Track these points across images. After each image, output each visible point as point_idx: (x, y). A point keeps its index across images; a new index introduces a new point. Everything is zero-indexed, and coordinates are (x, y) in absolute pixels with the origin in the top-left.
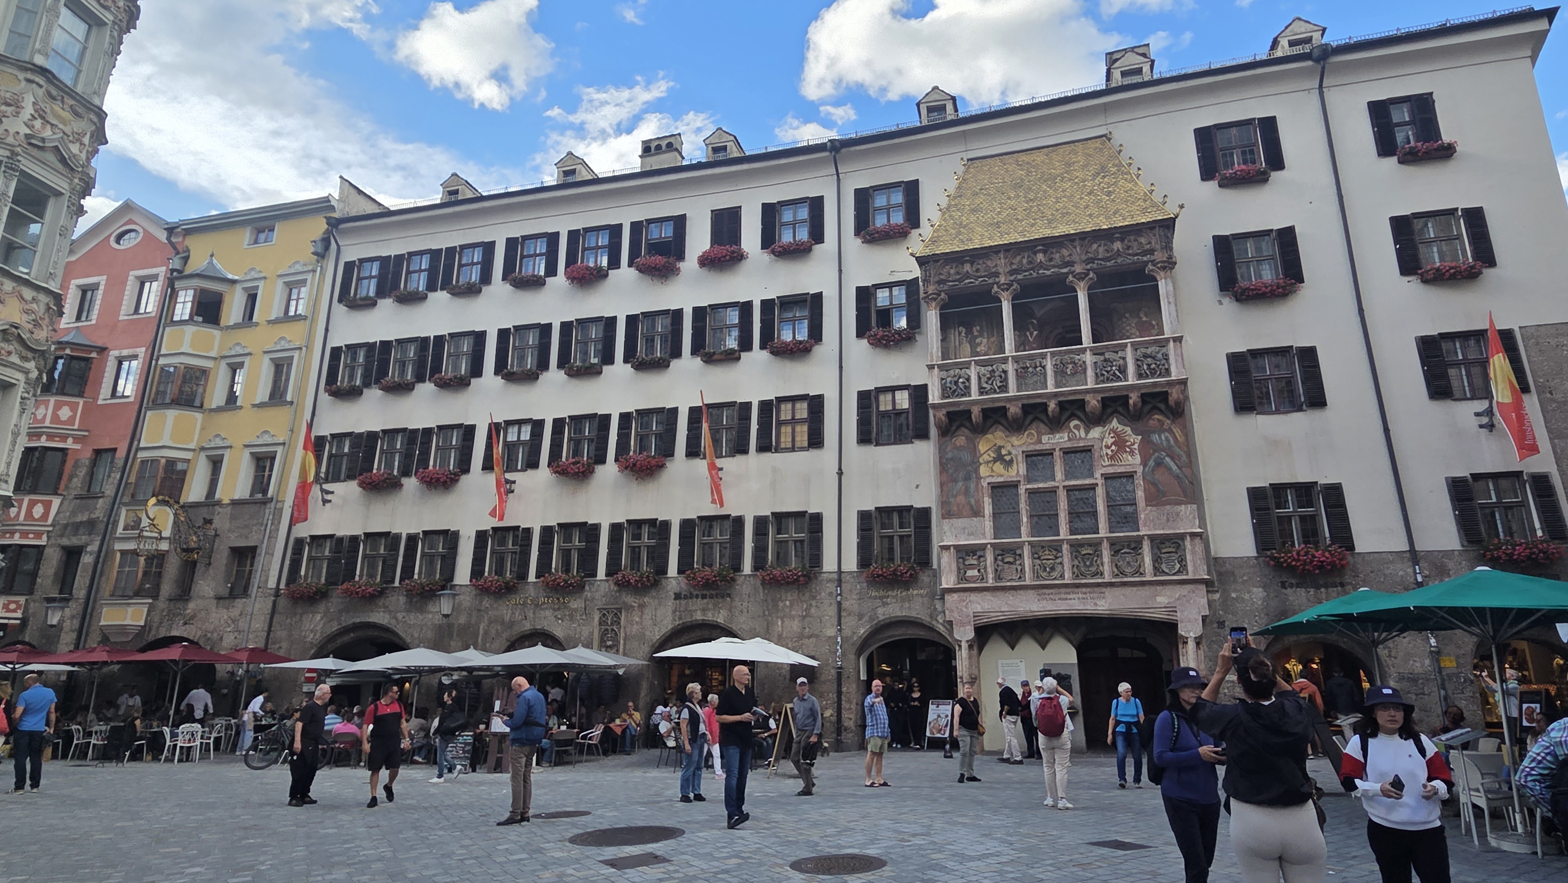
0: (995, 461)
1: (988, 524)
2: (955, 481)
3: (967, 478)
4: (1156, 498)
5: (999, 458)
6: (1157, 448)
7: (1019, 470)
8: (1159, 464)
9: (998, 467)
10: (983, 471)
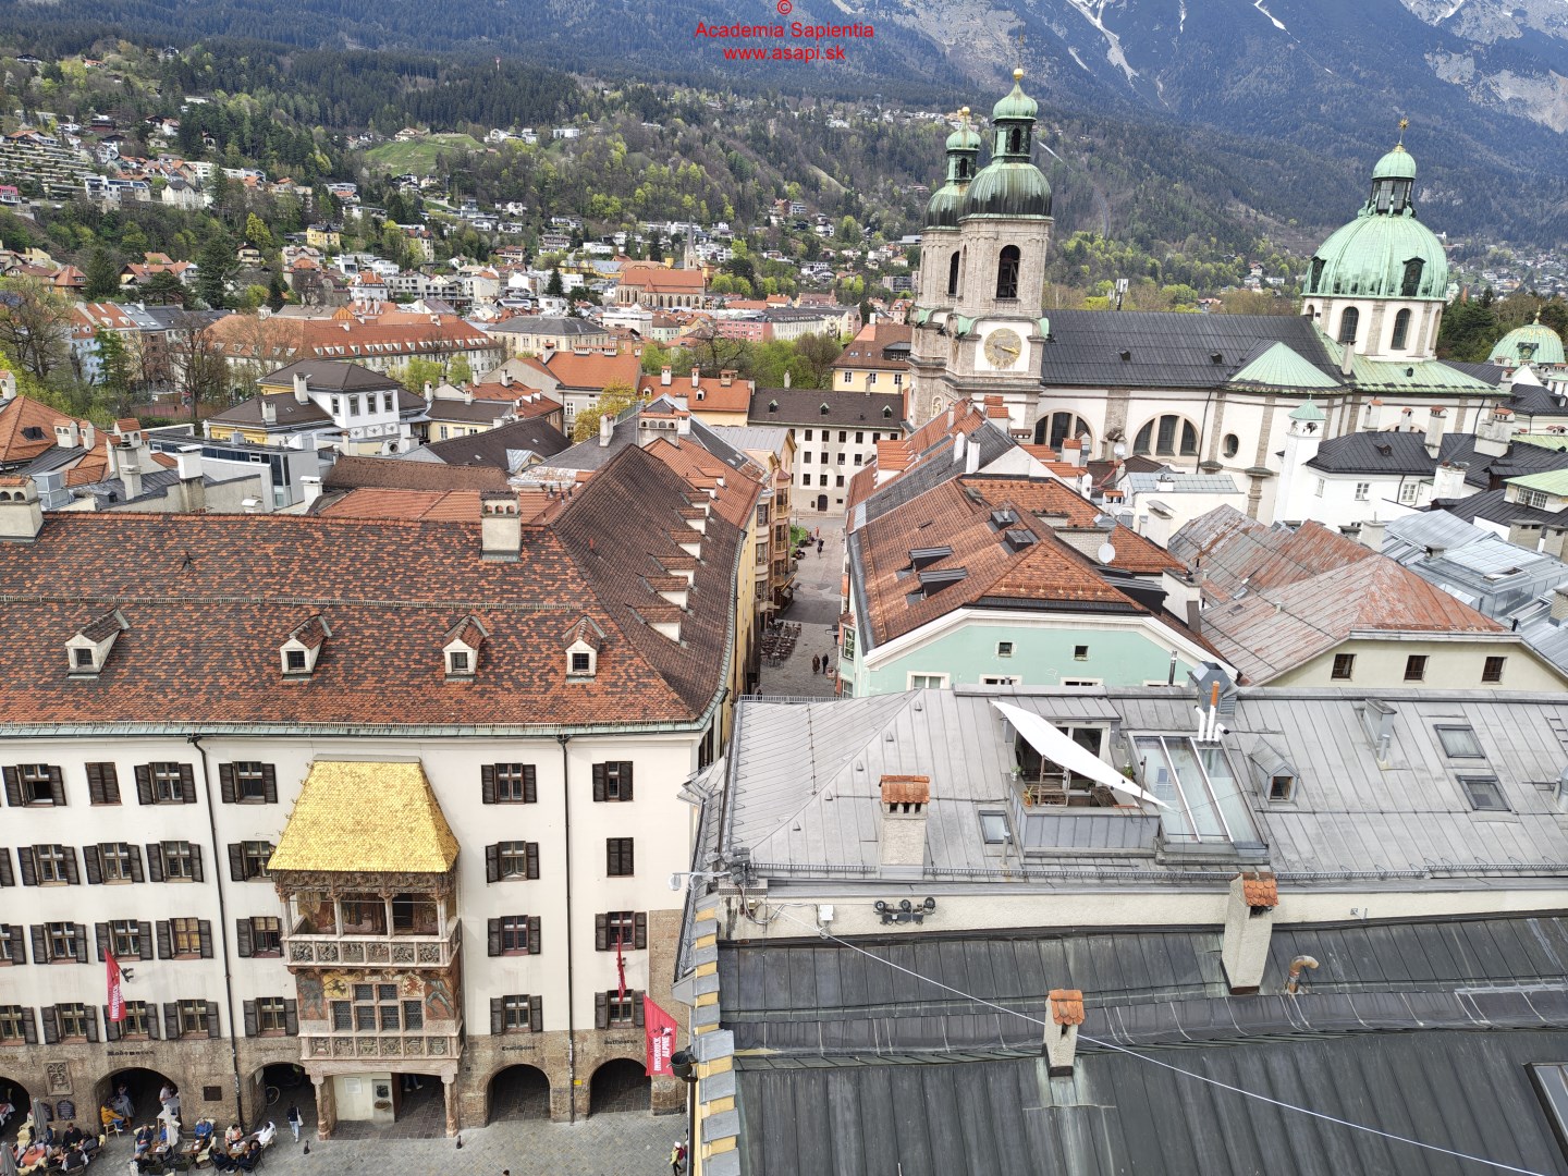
0: (334, 988)
1: (330, 1023)
2: (308, 998)
3: (316, 997)
4: (433, 1015)
5: (337, 987)
6: (435, 989)
7: (349, 995)
8: (435, 997)
9: (336, 992)
10: (326, 994)
